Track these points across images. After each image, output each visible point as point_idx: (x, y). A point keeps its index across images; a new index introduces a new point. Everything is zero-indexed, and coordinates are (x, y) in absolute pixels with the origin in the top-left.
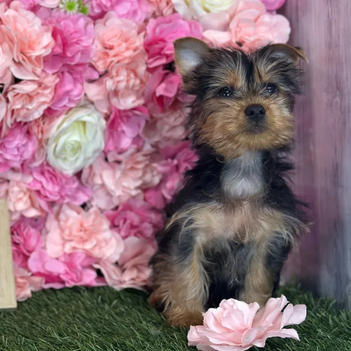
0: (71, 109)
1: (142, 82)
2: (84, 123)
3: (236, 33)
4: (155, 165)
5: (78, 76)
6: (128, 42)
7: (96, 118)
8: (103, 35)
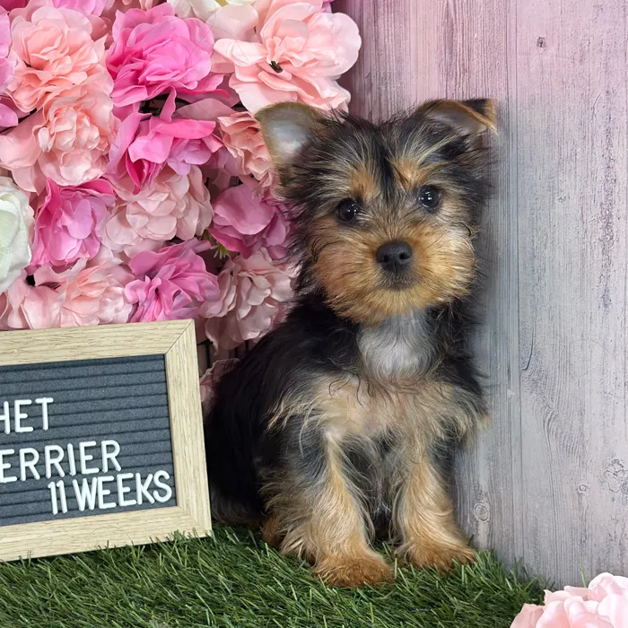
1: (103, 135)
3: (272, 45)
4: (118, 290)
6: (76, 56)
7: (17, 202)
8: (26, 41)
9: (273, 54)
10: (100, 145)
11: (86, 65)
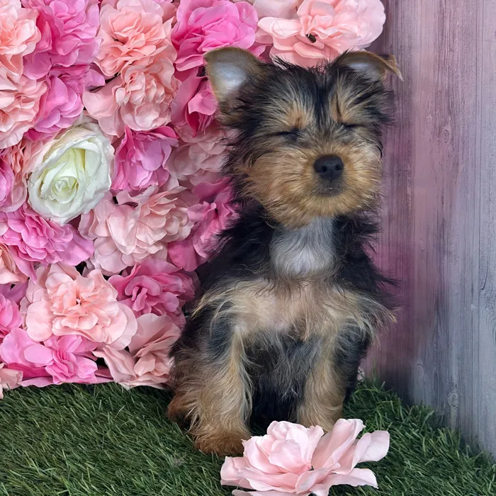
0: (63, 130)
1: (167, 92)
2: (83, 151)
3: (306, 21)
4: (184, 210)
5: (74, 83)
6: (148, 34)
7: (100, 144)
8: (112, 22)
9: (306, 29)
10: (165, 100)
11: (156, 39)
